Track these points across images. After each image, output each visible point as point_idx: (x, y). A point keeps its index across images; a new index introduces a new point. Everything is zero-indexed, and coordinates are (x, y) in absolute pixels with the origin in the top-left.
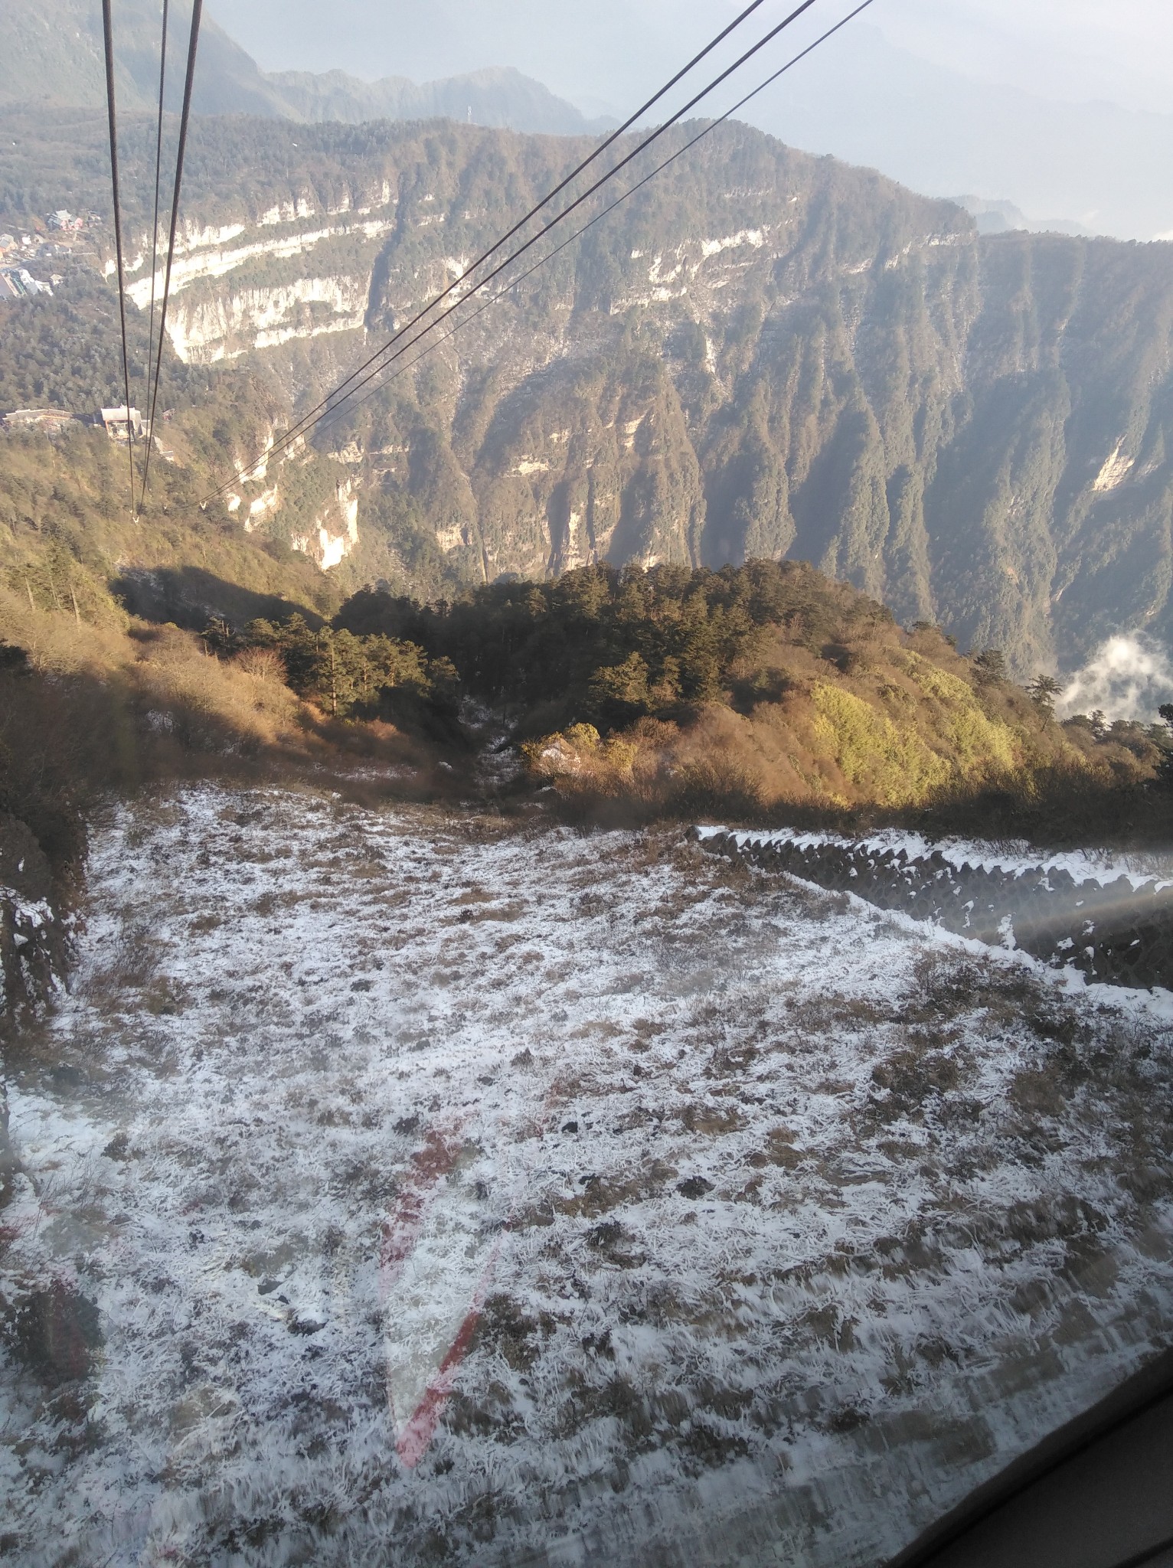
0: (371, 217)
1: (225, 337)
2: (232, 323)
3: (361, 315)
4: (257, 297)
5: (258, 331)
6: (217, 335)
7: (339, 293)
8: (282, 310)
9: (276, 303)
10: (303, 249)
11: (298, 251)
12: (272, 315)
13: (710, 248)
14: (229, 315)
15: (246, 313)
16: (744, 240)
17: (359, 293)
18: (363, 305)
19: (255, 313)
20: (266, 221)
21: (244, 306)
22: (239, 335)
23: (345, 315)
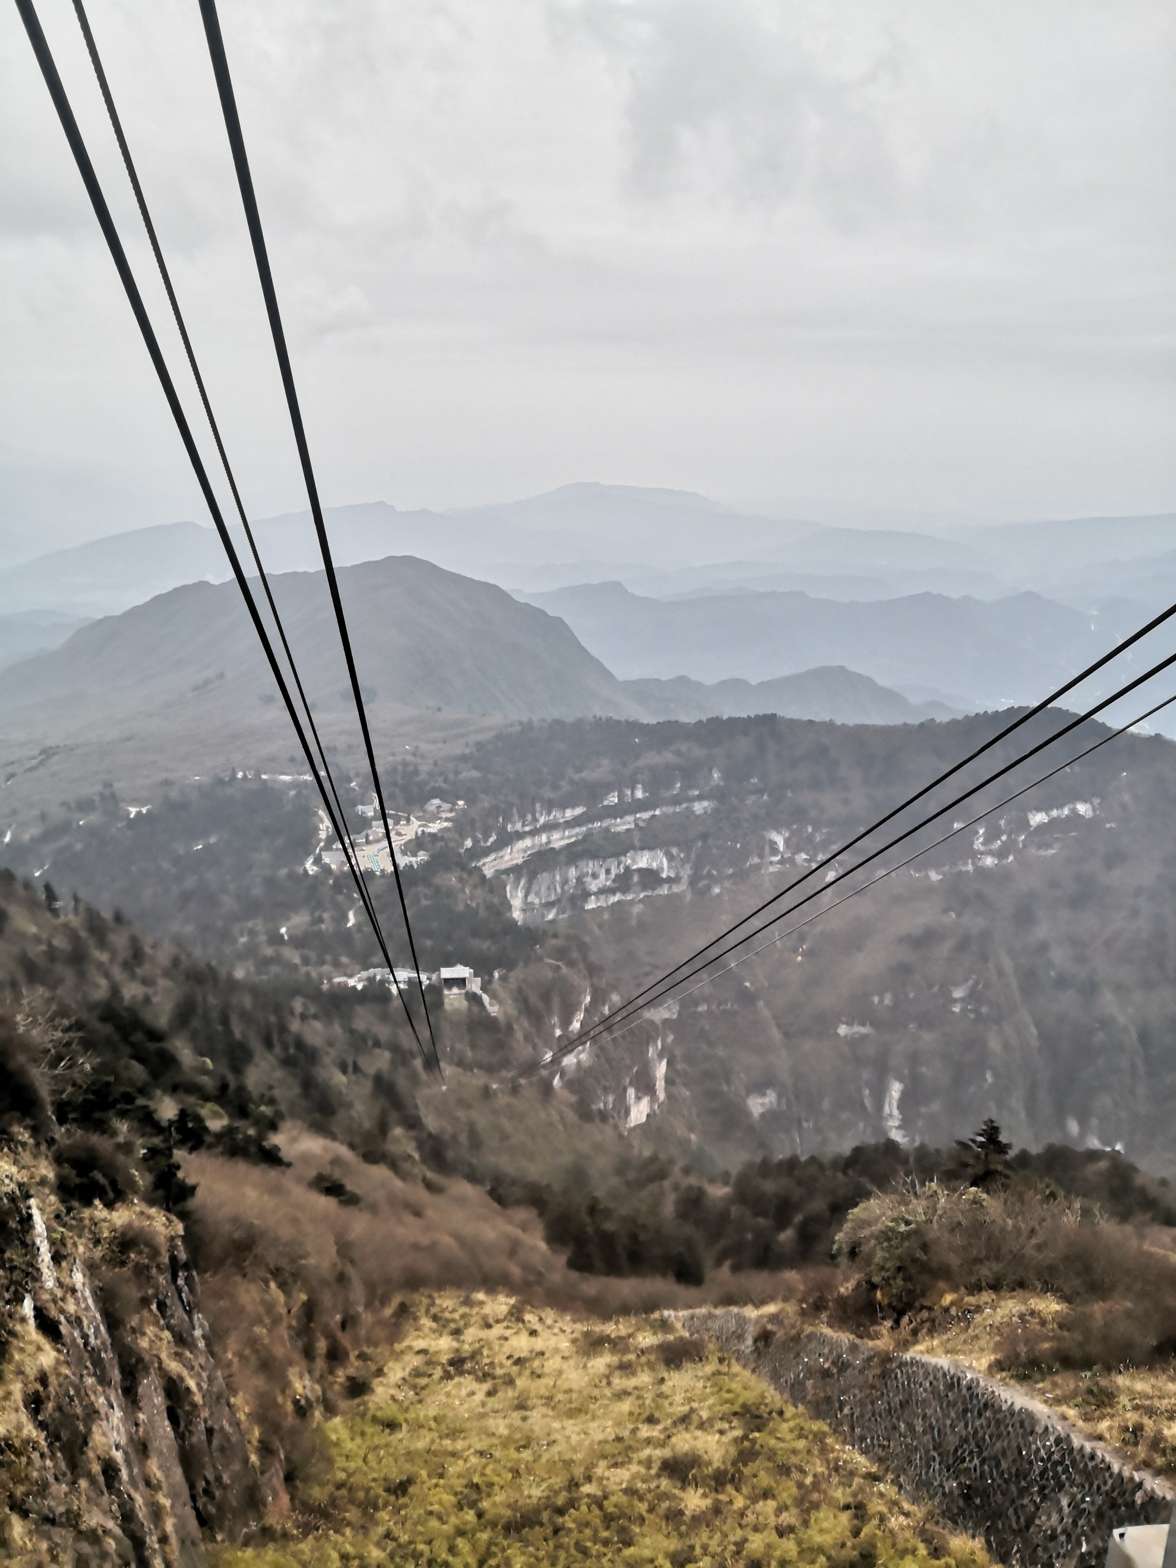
0: (700, 798)
1: (559, 901)
2: (566, 888)
3: (685, 880)
4: (590, 866)
5: (590, 895)
6: (553, 898)
7: (665, 861)
8: (613, 876)
9: (608, 872)
10: (637, 825)
11: (632, 826)
12: (603, 880)
13: (1038, 818)
14: (565, 882)
15: (579, 880)
16: (1074, 811)
17: (683, 862)
18: (686, 872)
19: (588, 879)
20: (605, 803)
21: (579, 873)
22: (573, 899)
23: (669, 880)
